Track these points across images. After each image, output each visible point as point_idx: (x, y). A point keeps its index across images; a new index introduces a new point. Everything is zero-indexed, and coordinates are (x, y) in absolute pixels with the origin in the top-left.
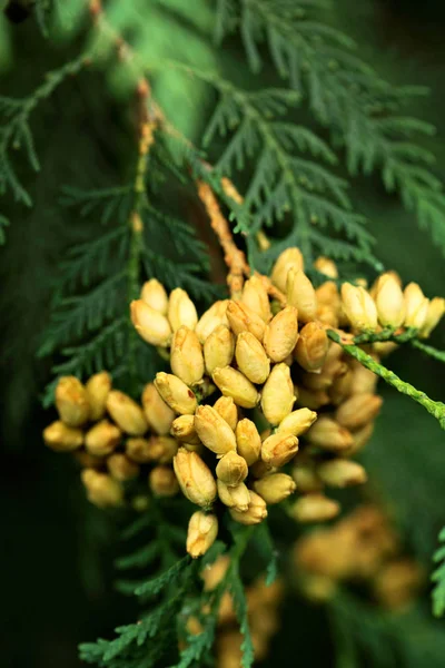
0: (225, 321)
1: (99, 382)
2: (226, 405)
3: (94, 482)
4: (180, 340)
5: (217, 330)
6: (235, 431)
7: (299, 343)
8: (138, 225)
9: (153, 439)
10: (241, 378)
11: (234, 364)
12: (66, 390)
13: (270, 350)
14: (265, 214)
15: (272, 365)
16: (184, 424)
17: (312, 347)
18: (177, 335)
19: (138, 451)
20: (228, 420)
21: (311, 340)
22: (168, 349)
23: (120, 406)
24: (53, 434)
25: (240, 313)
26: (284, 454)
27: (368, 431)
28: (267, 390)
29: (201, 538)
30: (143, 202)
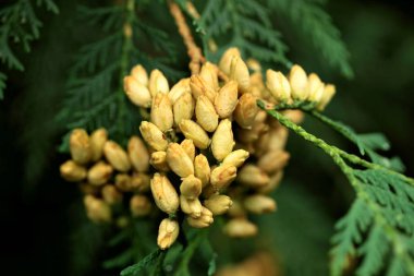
0: (189, 89)
1: (99, 136)
2: (188, 144)
3: (93, 204)
4: (158, 101)
5: (183, 95)
6: (194, 162)
7: (238, 106)
8: (128, 31)
9: (135, 175)
10: (198, 128)
11: (194, 118)
12: (77, 138)
13: (219, 109)
14: (214, 29)
15: (220, 120)
16: (159, 156)
17: (246, 110)
18: (156, 97)
19: (123, 183)
20: (189, 154)
21: (246, 105)
22: (149, 110)
23: (113, 151)
24: (67, 168)
25: (199, 84)
26: (227, 178)
27: (279, 176)
28: (216, 136)
29: (167, 236)
30: (132, 17)
